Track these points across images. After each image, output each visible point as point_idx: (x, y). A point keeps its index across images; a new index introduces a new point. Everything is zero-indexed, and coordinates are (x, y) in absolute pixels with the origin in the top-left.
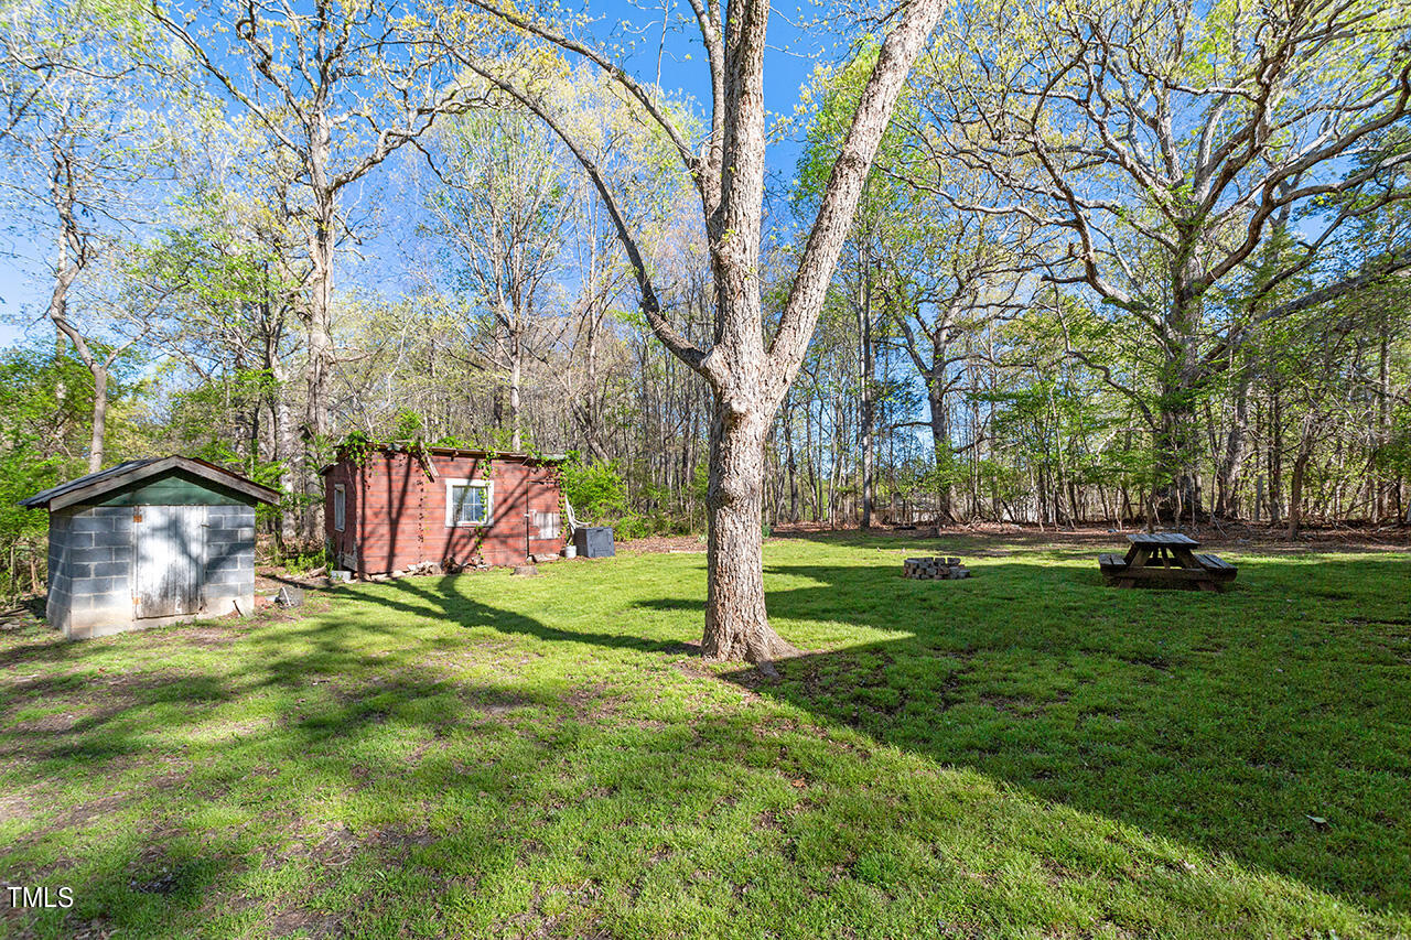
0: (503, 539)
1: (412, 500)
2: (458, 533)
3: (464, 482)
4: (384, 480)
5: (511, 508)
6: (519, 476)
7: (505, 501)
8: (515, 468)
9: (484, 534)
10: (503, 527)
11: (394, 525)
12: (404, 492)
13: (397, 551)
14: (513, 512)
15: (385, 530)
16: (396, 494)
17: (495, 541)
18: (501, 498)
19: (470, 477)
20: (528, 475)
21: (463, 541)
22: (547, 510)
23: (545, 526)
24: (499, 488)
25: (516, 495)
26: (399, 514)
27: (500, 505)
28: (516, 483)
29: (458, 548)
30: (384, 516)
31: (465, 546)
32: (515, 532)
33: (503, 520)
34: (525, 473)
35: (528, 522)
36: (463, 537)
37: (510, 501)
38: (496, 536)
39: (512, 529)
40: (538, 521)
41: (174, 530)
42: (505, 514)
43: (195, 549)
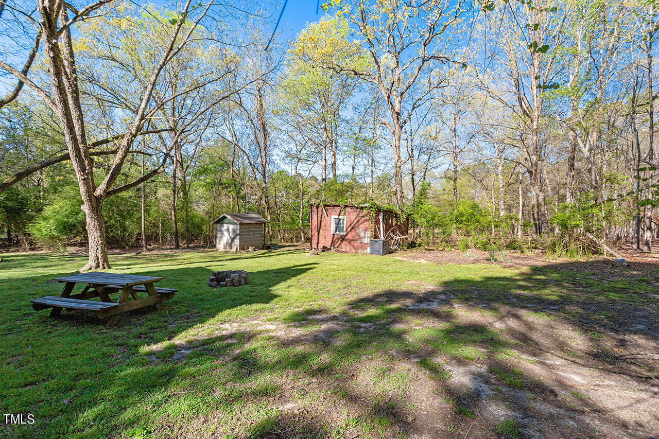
0: (350, 241)
1: (323, 224)
2: (335, 237)
3: (337, 217)
4: (316, 216)
5: (353, 228)
6: (356, 214)
7: (350, 225)
8: (354, 211)
9: (343, 239)
10: (349, 236)
11: (319, 232)
12: (321, 221)
13: (320, 242)
14: (353, 230)
15: (316, 234)
16: (319, 221)
17: (347, 242)
18: (349, 224)
19: (339, 215)
20: (359, 214)
21: (337, 240)
22: (366, 230)
23: (364, 237)
24: (348, 220)
25: (355, 222)
26: (320, 229)
27: (349, 227)
28: (355, 217)
29: (335, 243)
30: (316, 229)
31: (337, 242)
32: (354, 239)
33: (350, 233)
34: (358, 213)
35: (358, 235)
36: (336, 239)
37: (352, 225)
38: (347, 240)
39: (353, 237)
40: (362, 235)
42: (351, 231)
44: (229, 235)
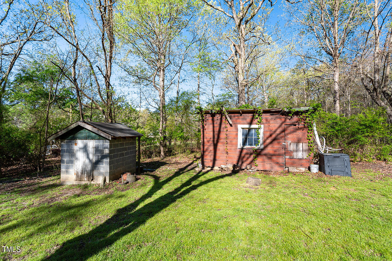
0: (270, 157)
1: (223, 135)
2: (245, 152)
3: (247, 126)
4: (211, 127)
5: (275, 139)
6: (279, 121)
7: (271, 135)
8: (277, 118)
9: (258, 153)
10: (269, 150)
11: (215, 146)
12: (219, 131)
13: (217, 158)
14: (276, 142)
15: (212, 148)
16: (216, 133)
17: (265, 157)
18: (268, 134)
19: (251, 123)
20: (285, 121)
21: (247, 156)
22: (298, 141)
23: (297, 151)
24: (267, 129)
25: (278, 132)
26: (218, 141)
27: (268, 138)
28: (277, 125)
29: (245, 159)
30: (211, 142)
31: (248, 158)
32: (276, 153)
33: (270, 146)
34: (283, 120)
35: (285, 148)
36: (247, 154)
37: (274, 136)
38: (265, 155)
39: (275, 151)
40: (292, 147)
41: (85, 149)
42: (271, 143)
43: (91, 156)
44: (88, 157)
